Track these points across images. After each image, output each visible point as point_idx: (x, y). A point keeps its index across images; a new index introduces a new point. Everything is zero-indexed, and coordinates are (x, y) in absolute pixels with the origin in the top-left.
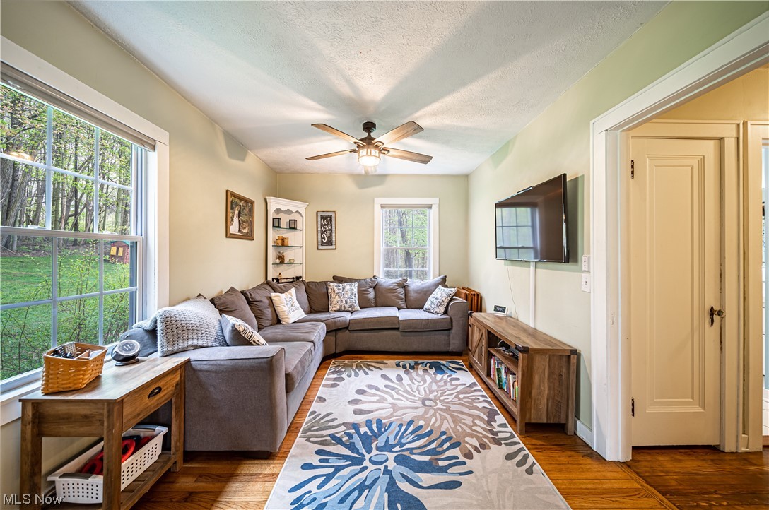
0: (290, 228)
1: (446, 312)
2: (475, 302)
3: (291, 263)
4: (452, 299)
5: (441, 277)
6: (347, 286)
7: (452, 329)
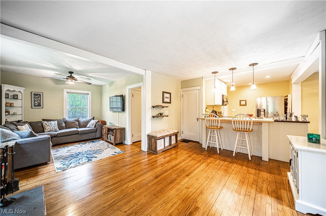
0: (14, 98)
1: (95, 127)
2: (104, 123)
3: (14, 114)
4: (97, 123)
5: (92, 117)
6: (53, 122)
7: (97, 131)
